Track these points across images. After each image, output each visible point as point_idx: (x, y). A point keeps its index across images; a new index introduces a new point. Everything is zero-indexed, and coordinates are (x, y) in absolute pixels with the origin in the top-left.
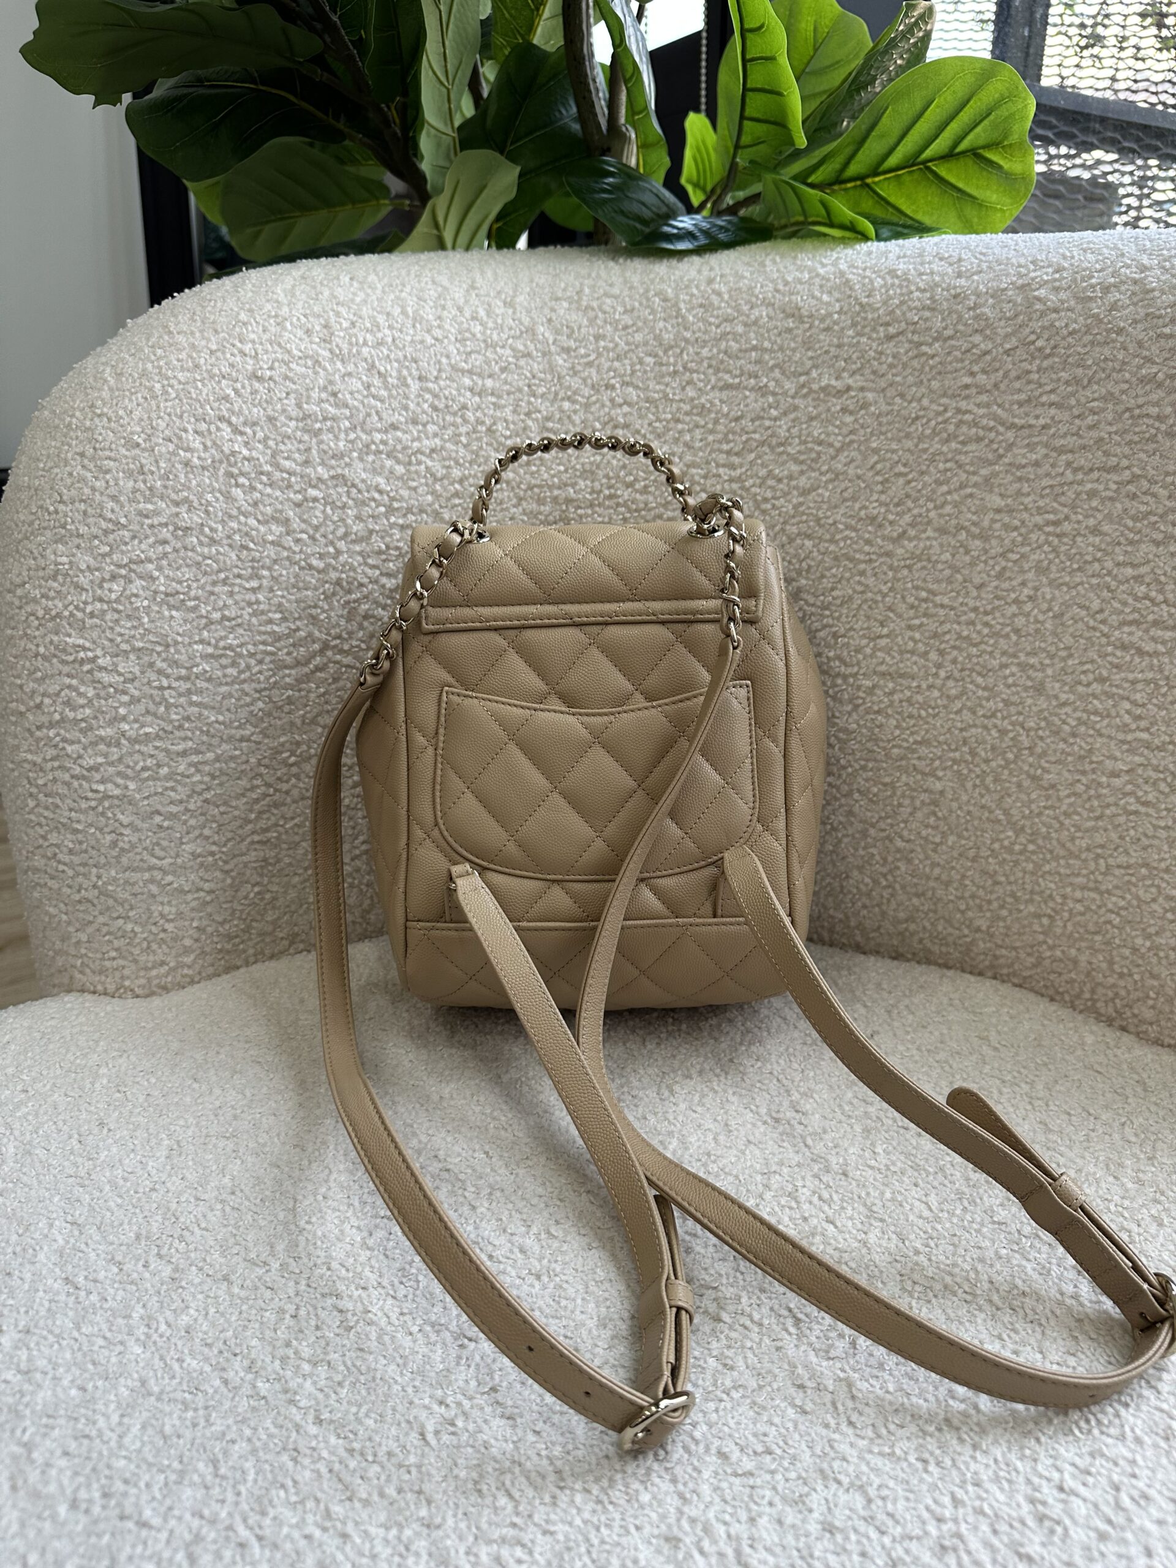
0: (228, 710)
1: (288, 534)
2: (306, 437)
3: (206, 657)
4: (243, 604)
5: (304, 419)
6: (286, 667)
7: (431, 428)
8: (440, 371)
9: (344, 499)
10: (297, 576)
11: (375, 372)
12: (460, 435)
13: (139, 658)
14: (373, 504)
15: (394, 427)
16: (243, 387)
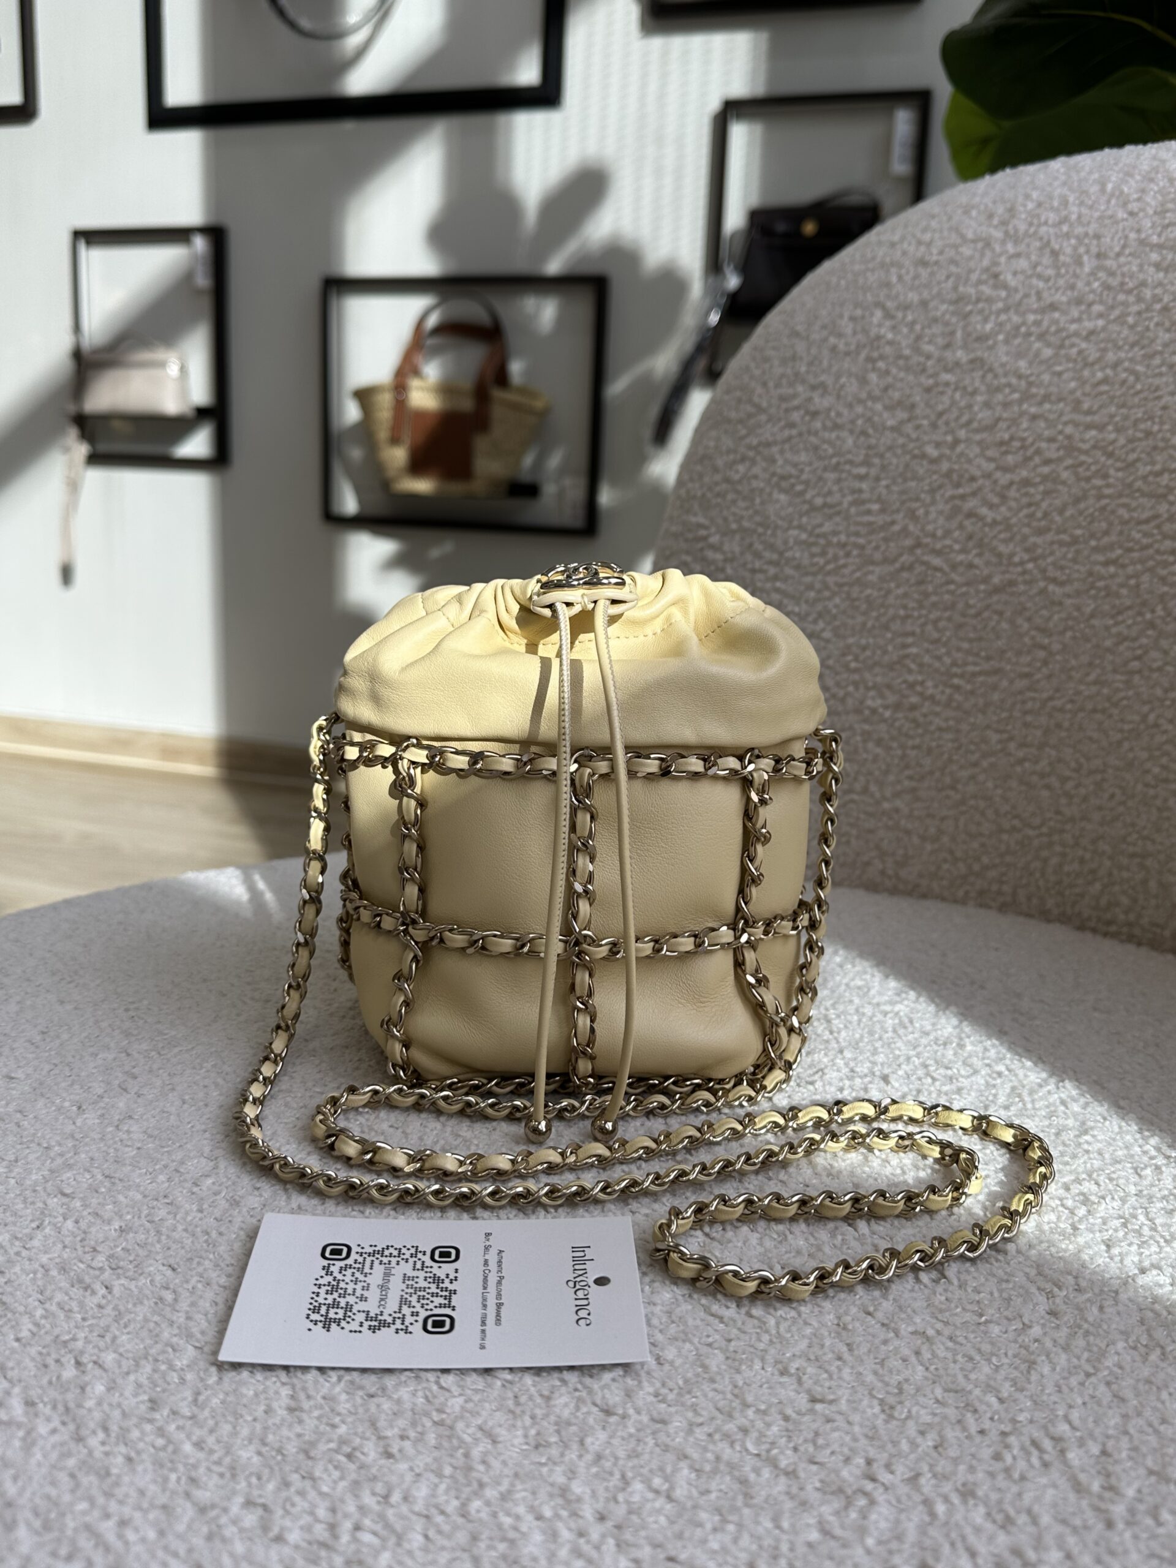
0: (807, 602)
1: (909, 420)
2: (954, 320)
3: (798, 542)
4: (846, 491)
5: (956, 302)
6: (873, 563)
7: (1097, 308)
8: (1124, 247)
9: (977, 384)
10: (907, 466)
11: (1048, 250)
12: (1129, 314)
13: (743, 539)
14: (1007, 390)
15: (1053, 307)
16: (908, 273)
